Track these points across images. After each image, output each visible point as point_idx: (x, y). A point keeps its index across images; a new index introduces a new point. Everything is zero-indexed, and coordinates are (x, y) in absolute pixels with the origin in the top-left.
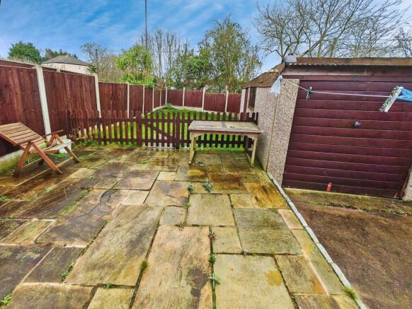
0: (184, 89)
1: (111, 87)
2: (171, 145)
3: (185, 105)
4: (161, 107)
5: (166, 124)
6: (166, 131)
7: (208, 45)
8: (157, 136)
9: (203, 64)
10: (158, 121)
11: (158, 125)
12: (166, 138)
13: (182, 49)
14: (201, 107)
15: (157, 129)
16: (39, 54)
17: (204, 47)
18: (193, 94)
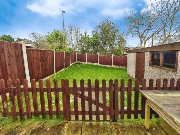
0: (87, 53)
1: (39, 53)
2: (108, 117)
3: (87, 62)
4: (74, 63)
5: (101, 93)
6: (101, 101)
7: (97, 33)
8: (90, 108)
9: (96, 41)
10: (90, 90)
11: (90, 94)
12: (101, 109)
13: (83, 34)
14: (97, 63)
15: (89, 99)
16: (13, 40)
17: (95, 33)
18: (92, 56)
